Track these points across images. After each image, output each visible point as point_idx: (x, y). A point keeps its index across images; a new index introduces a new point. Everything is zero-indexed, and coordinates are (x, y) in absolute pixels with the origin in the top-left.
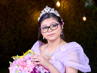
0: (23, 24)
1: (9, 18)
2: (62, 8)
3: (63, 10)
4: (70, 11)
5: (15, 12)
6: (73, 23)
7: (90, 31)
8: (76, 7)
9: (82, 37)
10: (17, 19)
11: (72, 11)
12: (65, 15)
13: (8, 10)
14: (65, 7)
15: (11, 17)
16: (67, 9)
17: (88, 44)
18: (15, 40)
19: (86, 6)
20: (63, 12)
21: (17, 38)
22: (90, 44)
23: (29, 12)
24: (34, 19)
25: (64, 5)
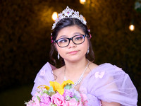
0: (25, 26)
1: (5, 15)
2: (88, 6)
3: (90, 10)
4: (102, 12)
5: (15, 7)
6: (105, 31)
7: (134, 46)
8: (113, 7)
9: (118, 55)
10: (17, 19)
11: (104, 12)
12: (92, 17)
13: (5, 4)
14: (93, 5)
15: (8, 13)
16: (97, 8)
17: (129, 65)
18: (11, 51)
19: (136, 8)
20: (89, 12)
21: (15, 49)
22: (132, 67)
23: (36, 8)
24: (42, 19)
25: (91, 3)
